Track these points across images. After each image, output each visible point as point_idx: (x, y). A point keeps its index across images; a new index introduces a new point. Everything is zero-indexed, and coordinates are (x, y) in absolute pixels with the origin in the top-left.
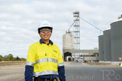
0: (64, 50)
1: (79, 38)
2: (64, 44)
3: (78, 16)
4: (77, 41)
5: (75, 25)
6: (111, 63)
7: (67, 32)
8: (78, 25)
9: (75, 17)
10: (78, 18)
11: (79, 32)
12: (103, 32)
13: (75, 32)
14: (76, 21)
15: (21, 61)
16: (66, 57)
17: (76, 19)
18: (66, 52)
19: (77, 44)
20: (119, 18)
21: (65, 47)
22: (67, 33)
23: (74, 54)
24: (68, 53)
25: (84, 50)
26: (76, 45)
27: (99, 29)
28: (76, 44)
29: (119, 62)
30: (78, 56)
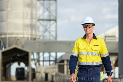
16: (7, 66)
24: (15, 50)
30: (50, 61)
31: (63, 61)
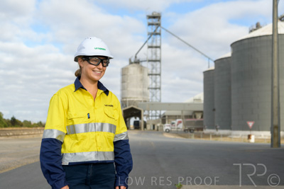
0: (123, 104)
1: (160, 75)
2: (123, 89)
3: (158, 25)
4: (155, 82)
5: (150, 45)
6: (230, 134)
7: (133, 61)
8: (158, 45)
9: (151, 26)
10: (159, 28)
11: (159, 61)
12: (215, 62)
13: (149, 61)
14: (153, 36)
15: (23, 128)
16: (128, 119)
17: (153, 31)
18: (128, 107)
19: (153, 91)
20: (251, 31)
21: (126, 96)
22: (131, 63)
23: (146, 113)
24: (132, 109)
25: (170, 104)
26: (152, 93)
27: (206, 56)
28: (152, 88)
29: (248, 133)
30: (156, 116)
31: (165, 116)
